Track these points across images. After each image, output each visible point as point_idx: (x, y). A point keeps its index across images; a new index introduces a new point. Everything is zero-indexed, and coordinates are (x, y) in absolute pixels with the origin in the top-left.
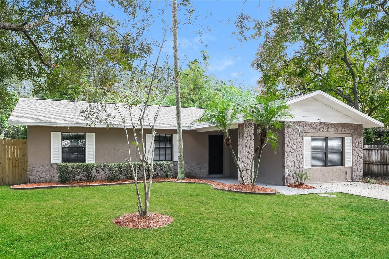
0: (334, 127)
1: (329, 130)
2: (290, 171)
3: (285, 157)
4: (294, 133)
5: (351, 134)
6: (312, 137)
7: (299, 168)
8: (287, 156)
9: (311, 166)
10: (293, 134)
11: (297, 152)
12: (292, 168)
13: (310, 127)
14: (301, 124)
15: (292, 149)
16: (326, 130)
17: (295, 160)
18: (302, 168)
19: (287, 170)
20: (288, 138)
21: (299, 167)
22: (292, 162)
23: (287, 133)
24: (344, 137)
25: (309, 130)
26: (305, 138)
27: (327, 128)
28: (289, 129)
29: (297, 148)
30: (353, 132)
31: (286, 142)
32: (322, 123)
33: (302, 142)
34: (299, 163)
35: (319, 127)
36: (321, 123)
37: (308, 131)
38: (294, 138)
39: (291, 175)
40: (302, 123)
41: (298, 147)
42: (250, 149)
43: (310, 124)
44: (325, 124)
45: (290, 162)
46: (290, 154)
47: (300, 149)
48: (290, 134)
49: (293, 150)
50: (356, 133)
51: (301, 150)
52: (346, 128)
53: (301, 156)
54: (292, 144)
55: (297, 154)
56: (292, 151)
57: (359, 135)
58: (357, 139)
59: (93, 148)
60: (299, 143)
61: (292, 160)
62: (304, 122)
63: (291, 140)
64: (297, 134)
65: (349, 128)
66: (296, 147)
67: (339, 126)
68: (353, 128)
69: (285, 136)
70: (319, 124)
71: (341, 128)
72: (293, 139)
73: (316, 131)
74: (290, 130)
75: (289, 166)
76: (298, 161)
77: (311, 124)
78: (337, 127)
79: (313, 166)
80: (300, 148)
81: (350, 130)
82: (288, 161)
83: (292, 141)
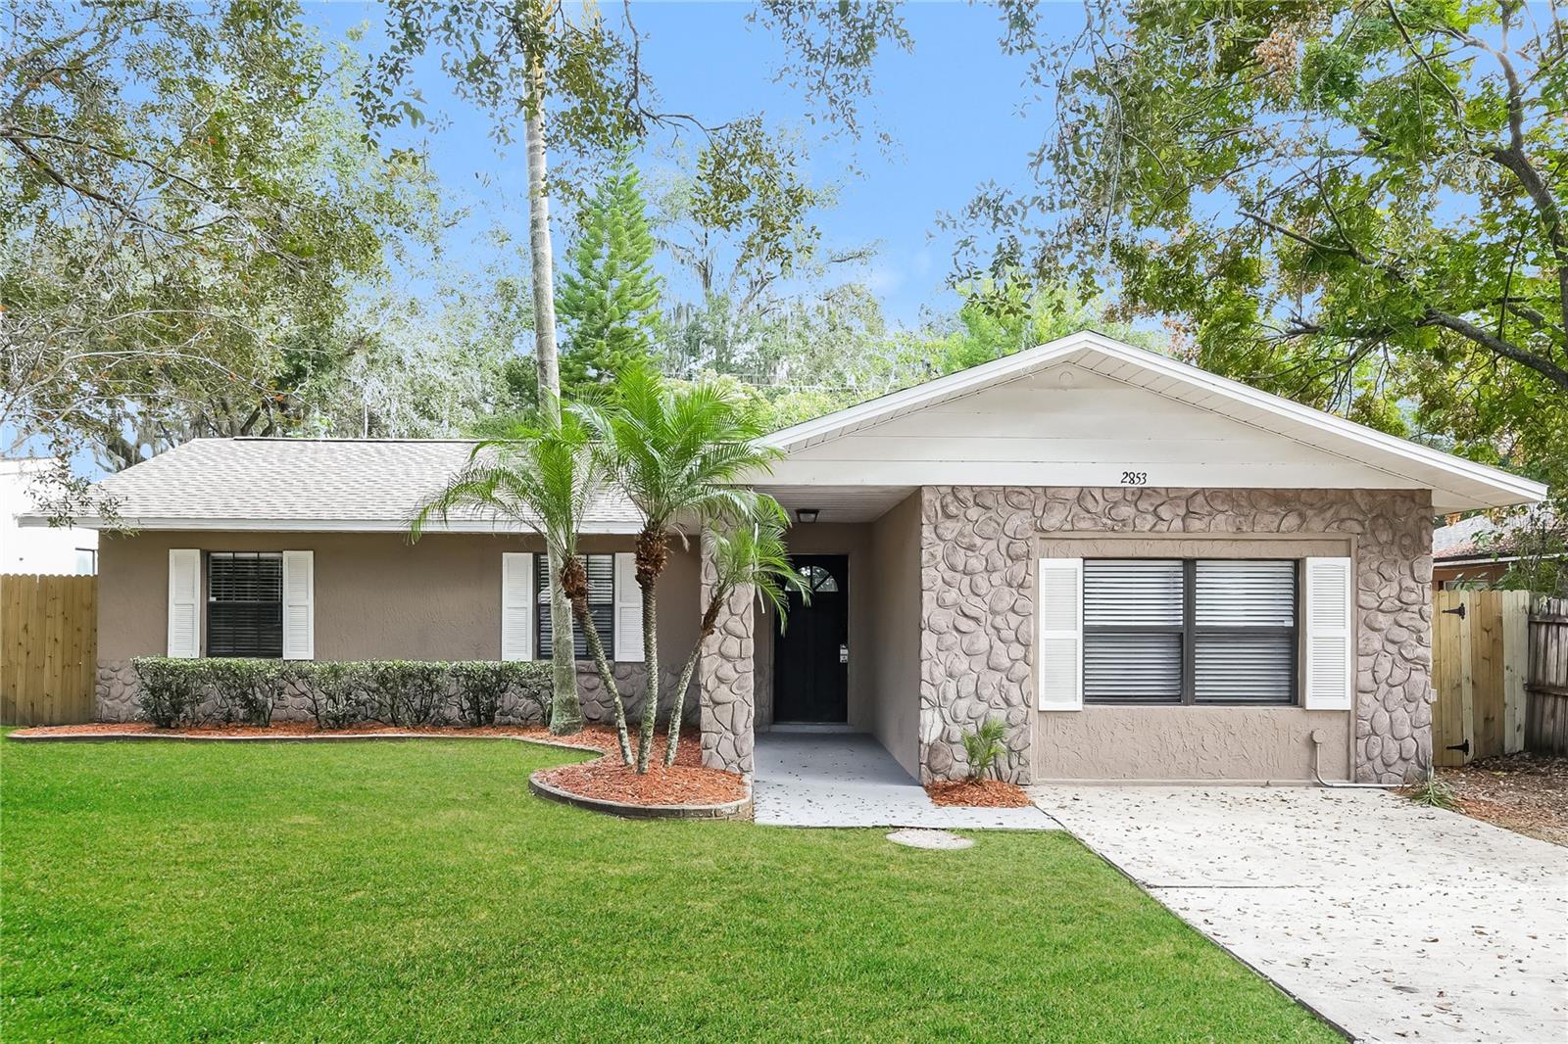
0: (1226, 507)
1: (1195, 524)
2: (948, 720)
3: (924, 654)
4: (978, 541)
5: (1349, 541)
6: (1085, 559)
7: (1003, 705)
8: (933, 651)
9: (1080, 699)
10: (971, 548)
11: (991, 631)
12: (963, 704)
13: (1076, 509)
14: (1015, 499)
15: (965, 615)
16: (1177, 524)
17: (979, 665)
18: (1023, 708)
19: (937, 715)
20: (942, 566)
21: (1007, 701)
22: (965, 679)
23: (938, 541)
24: (1303, 560)
25: (1068, 526)
26: (1044, 563)
27: (1182, 512)
28: (949, 524)
29: (994, 612)
30: (1359, 529)
31: (926, 585)
32: (1154, 489)
33: (1021, 586)
34: (1005, 682)
35: (1126, 511)
36: (1142, 489)
37: (1060, 529)
38: (976, 564)
39: (957, 736)
40: (1027, 492)
41: (998, 609)
42: (732, 614)
43: (1072, 495)
44: (1170, 495)
45: (951, 676)
46: (952, 638)
47: (1011, 617)
48: (949, 545)
49: (972, 623)
50: (1384, 537)
51: (1014, 620)
52: (1310, 513)
53: (1017, 651)
54: (966, 591)
55: (995, 638)
56: (965, 624)
57: (1402, 547)
58: (1387, 571)
59: (307, 606)
60: (1007, 589)
61: (961, 665)
62: (1040, 491)
63: (958, 576)
64: (992, 544)
65: (1329, 514)
66: (986, 608)
67: (1264, 503)
68: (1363, 513)
69: (925, 556)
70: (1129, 498)
71: (1276, 514)
72: (969, 568)
73: (1113, 530)
74: (950, 529)
75: (944, 693)
76: (998, 676)
77: (1080, 499)
78: (1246, 511)
79: (1089, 700)
80: (1012, 609)
81: (1343, 520)
82: (939, 672)
83: (967, 579)
